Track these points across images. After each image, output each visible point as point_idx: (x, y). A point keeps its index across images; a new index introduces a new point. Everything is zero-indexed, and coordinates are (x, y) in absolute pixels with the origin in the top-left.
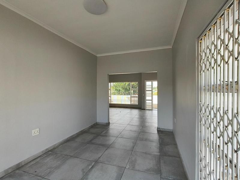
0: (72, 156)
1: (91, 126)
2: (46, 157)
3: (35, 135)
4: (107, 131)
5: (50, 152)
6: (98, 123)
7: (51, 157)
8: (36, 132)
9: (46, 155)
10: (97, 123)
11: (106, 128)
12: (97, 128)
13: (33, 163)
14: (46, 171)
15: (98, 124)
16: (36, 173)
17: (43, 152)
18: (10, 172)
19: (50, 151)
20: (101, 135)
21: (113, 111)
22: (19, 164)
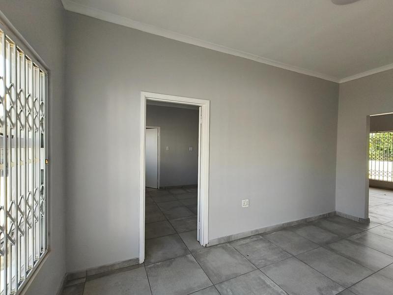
0: (294, 256)
1: (324, 215)
2: (256, 240)
3: (245, 206)
4: (364, 236)
5: (261, 237)
6: (337, 214)
7: (264, 245)
8: (246, 204)
9: (256, 239)
10: (335, 212)
11: (360, 228)
12: (338, 223)
13: (242, 242)
14: (260, 261)
15: (338, 216)
16: (248, 258)
17: (252, 232)
18: (222, 242)
19: (260, 234)
20: (350, 241)
21: (374, 195)
22: (229, 237)
